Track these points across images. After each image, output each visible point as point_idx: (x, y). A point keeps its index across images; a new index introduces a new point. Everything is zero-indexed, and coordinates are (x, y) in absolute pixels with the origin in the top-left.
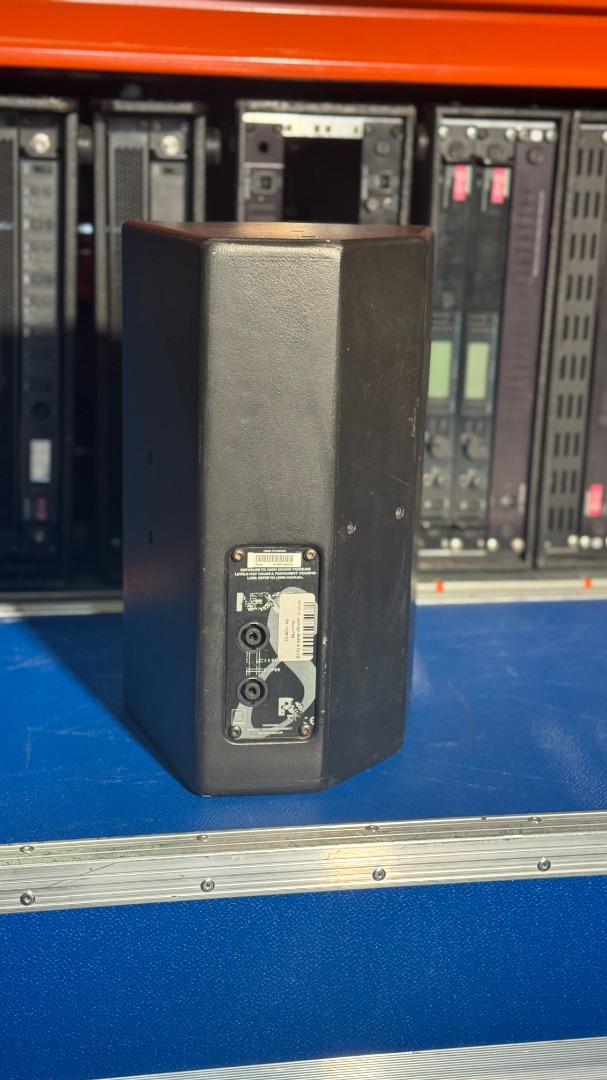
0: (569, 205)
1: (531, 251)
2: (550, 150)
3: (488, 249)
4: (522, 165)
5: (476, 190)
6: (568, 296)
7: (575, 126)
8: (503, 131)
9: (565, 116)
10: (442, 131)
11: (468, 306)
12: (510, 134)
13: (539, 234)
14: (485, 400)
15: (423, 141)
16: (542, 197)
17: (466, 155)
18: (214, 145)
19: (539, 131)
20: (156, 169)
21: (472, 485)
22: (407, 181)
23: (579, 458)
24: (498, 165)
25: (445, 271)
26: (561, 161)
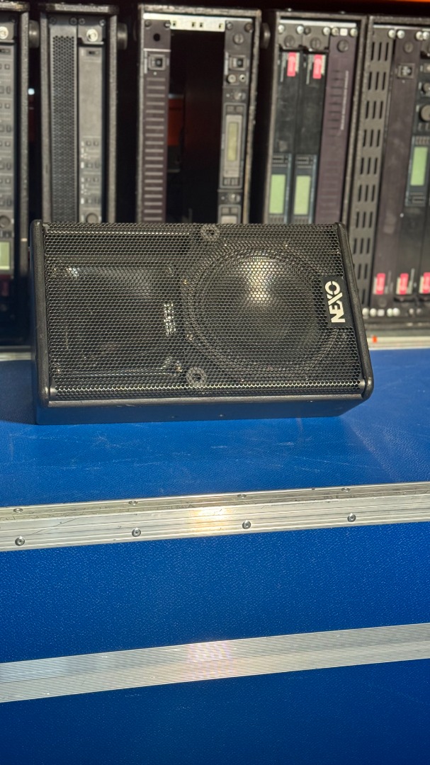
0: (365, 81)
1: (340, 112)
2: (354, 42)
3: (310, 110)
4: (333, 53)
5: (303, 70)
6: (364, 144)
7: (370, 26)
9: (363, 19)
10: (280, 28)
11: (297, 150)
12: (326, 31)
14: (308, 215)
15: (267, 35)
16: (347, 75)
17: (296, 46)
18: (123, 36)
19: (346, 29)
20: (83, 51)
22: (255, 63)
23: (370, 255)
24: (317, 52)
25: (281, 126)
26: (361, 50)
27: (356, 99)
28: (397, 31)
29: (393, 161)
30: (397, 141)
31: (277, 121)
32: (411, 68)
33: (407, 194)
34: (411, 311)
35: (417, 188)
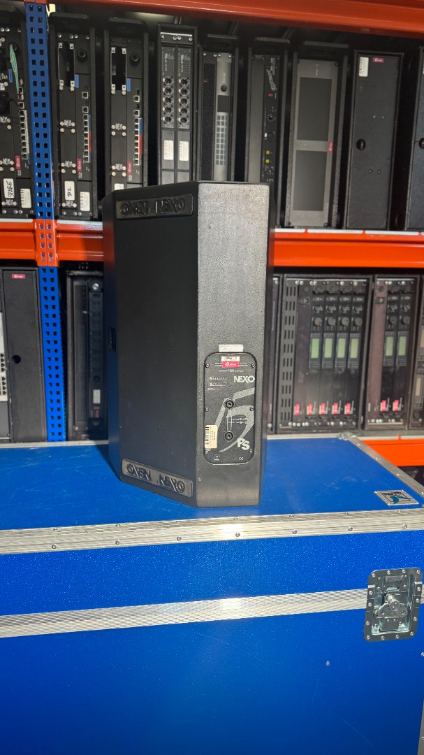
0: (284, 306)
6: (285, 338)
7: (285, 279)
23: (291, 394)
26: (280, 291)
27: (279, 315)
28: (299, 281)
29: (301, 347)
30: (302, 336)
32: (307, 299)
33: (310, 362)
34: (315, 424)
35: (315, 359)
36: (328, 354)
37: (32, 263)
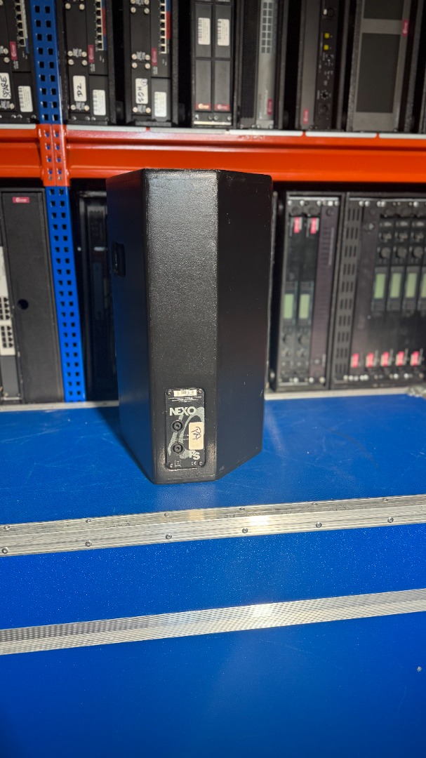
0: (345, 234)
1: (328, 254)
2: (336, 210)
3: (309, 254)
4: (324, 216)
5: (304, 228)
6: (344, 273)
7: (347, 199)
8: (316, 202)
9: (343, 194)
10: (289, 203)
11: (301, 278)
12: (319, 203)
13: (332, 247)
14: (308, 319)
15: (281, 207)
16: (333, 231)
17: (300, 213)
19: (331, 201)
21: (302, 355)
23: (348, 343)
24: (313, 217)
25: (291, 264)
26: (342, 214)
27: (339, 245)
28: (365, 202)
29: (363, 284)
30: (365, 271)
31: (288, 261)
32: (374, 224)
33: (373, 304)
34: (376, 377)
35: (378, 300)
36: (395, 292)
37: (37, 182)
